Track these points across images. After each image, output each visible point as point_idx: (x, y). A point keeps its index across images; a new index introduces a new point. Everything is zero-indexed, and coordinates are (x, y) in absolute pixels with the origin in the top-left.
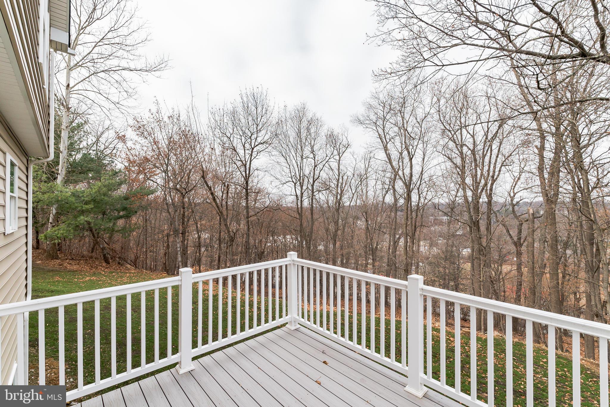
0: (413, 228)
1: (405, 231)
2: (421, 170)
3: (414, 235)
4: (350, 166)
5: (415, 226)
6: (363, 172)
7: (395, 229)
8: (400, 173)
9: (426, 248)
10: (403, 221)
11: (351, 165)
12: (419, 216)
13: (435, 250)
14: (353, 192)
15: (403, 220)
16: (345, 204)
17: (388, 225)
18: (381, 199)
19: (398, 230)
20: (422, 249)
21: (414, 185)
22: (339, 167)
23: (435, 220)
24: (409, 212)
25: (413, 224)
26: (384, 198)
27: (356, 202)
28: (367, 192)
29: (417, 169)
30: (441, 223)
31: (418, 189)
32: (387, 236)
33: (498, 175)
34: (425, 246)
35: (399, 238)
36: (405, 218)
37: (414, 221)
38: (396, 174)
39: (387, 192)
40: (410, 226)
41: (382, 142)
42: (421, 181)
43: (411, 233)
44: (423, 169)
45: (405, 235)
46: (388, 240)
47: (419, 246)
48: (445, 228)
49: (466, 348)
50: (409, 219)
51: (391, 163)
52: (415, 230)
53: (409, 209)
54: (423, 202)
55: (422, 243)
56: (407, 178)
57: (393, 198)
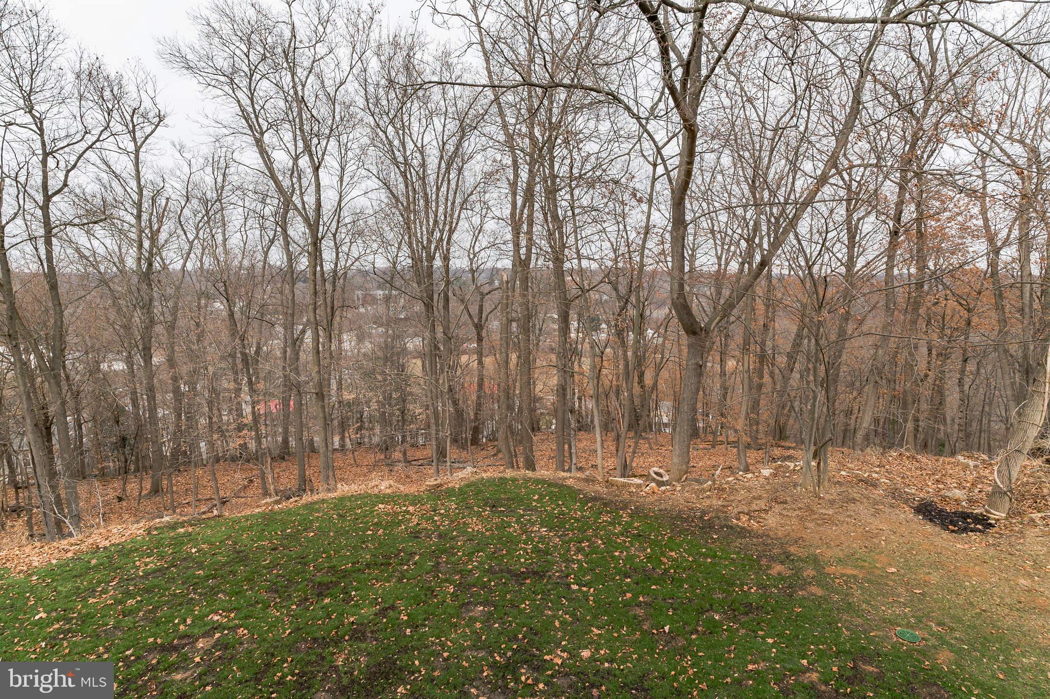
0: (329, 310)
1: (312, 320)
2: (337, 199)
3: (330, 323)
4: (175, 175)
5: (332, 308)
6: (211, 195)
7: (293, 315)
8: (296, 199)
9: (353, 343)
10: (308, 299)
11: (178, 173)
12: (339, 289)
13: (367, 346)
14: (191, 237)
15: (308, 297)
16: (171, 267)
17: (280, 308)
18: (259, 256)
19: (301, 317)
20: (346, 346)
21: (326, 228)
22: (138, 171)
23: (365, 296)
24: (319, 282)
25: (329, 304)
26: (266, 254)
27: (201, 261)
28: (225, 240)
29: (329, 198)
30: (374, 300)
31: (334, 235)
32: (279, 329)
33: (457, 224)
34: (351, 342)
35: (303, 332)
36: (312, 291)
37: (329, 300)
38: (287, 203)
39: (272, 242)
40: (323, 308)
41: (250, 126)
42: (338, 222)
43: (325, 321)
44: (341, 196)
45: (314, 326)
46: (281, 336)
47: (340, 342)
48: (381, 309)
49: (436, 518)
50: (320, 294)
51: (273, 177)
52: (333, 315)
53: (318, 275)
54: (343, 263)
55: (345, 337)
56: (311, 214)
57: (285, 256)
